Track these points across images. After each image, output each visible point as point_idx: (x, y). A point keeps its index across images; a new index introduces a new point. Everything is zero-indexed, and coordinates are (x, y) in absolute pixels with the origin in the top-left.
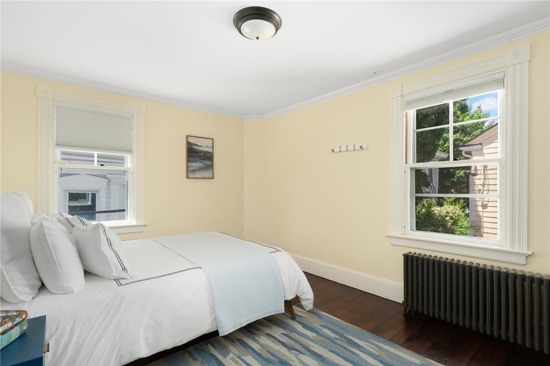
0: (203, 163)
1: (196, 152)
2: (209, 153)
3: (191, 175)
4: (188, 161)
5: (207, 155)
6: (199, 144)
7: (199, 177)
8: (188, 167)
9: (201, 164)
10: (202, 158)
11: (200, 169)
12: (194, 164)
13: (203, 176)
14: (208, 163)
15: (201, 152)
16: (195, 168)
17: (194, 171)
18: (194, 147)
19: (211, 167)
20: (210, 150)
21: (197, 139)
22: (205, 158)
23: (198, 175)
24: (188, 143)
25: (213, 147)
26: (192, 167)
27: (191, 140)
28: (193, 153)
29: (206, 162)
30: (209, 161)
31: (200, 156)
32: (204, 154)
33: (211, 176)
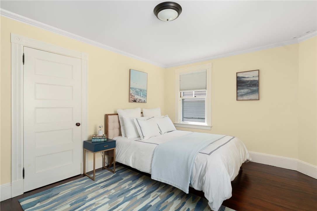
0: (250, 89)
1: (244, 82)
2: (255, 81)
3: (239, 98)
4: (237, 89)
5: (253, 83)
6: (246, 76)
7: (246, 99)
8: (237, 93)
9: (248, 90)
10: (249, 85)
11: (247, 94)
12: (242, 91)
13: (249, 98)
14: (255, 88)
15: (248, 81)
16: (243, 93)
17: (242, 95)
18: (243, 79)
19: (257, 91)
20: (257, 79)
21: (244, 73)
22: (251, 85)
23: (245, 98)
24: (237, 77)
25: (259, 76)
26: (240, 93)
27: (240, 75)
28: (241, 83)
29: (252, 88)
30: (255, 87)
31: (247, 85)
32: (250, 82)
33: (257, 97)
